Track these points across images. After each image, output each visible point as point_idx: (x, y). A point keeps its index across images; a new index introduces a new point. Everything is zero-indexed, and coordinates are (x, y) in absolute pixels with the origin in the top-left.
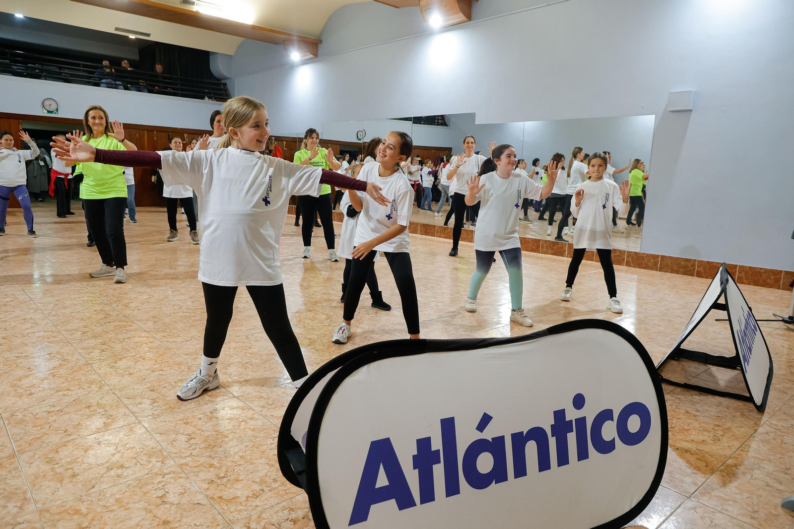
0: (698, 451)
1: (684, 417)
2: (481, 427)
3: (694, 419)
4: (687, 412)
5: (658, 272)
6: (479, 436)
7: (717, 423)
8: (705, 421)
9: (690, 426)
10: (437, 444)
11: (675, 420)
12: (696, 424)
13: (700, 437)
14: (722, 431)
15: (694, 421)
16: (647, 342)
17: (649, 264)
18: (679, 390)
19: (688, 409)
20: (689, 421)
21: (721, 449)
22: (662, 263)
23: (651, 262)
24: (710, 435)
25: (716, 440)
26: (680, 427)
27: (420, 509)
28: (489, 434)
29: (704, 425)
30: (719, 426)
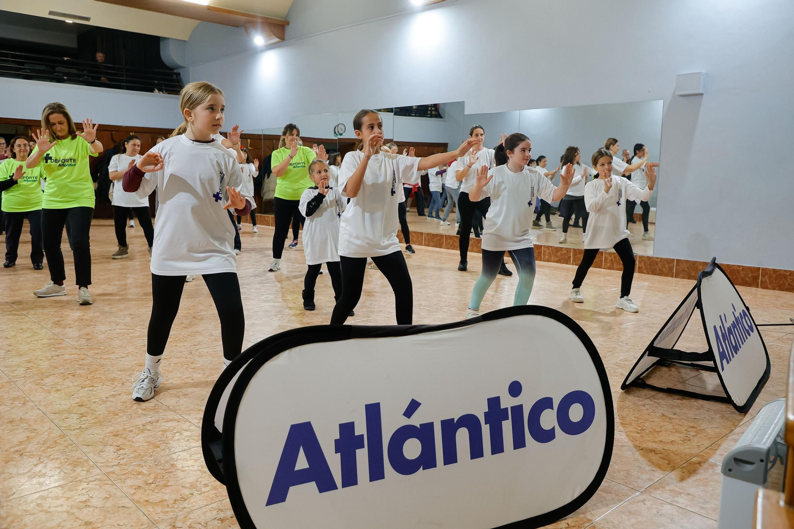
0: (663, 451)
1: (658, 420)
2: (409, 413)
3: (668, 422)
4: (663, 415)
5: (674, 278)
6: (406, 422)
7: (692, 425)
8: (679, 423)
9: (663, 428)
10: (361, 429)
11: (648, 422)
12: (670, 426)
13: (670, 438)
14: (695, 432)
15: (668, 424)
16: (640, 349)
17: (664, 269)
18: (661, 395)
19: (666, 413)
20: (662, 423)
21: (689, 448)
22: (678, 267)
23: (666, 268)
24: (681, 436)
25: (687, 440)
26: (651, 430)
27: (341, 493)
28: (417, 420)
29: (678, 427)
30: (693, 427)
